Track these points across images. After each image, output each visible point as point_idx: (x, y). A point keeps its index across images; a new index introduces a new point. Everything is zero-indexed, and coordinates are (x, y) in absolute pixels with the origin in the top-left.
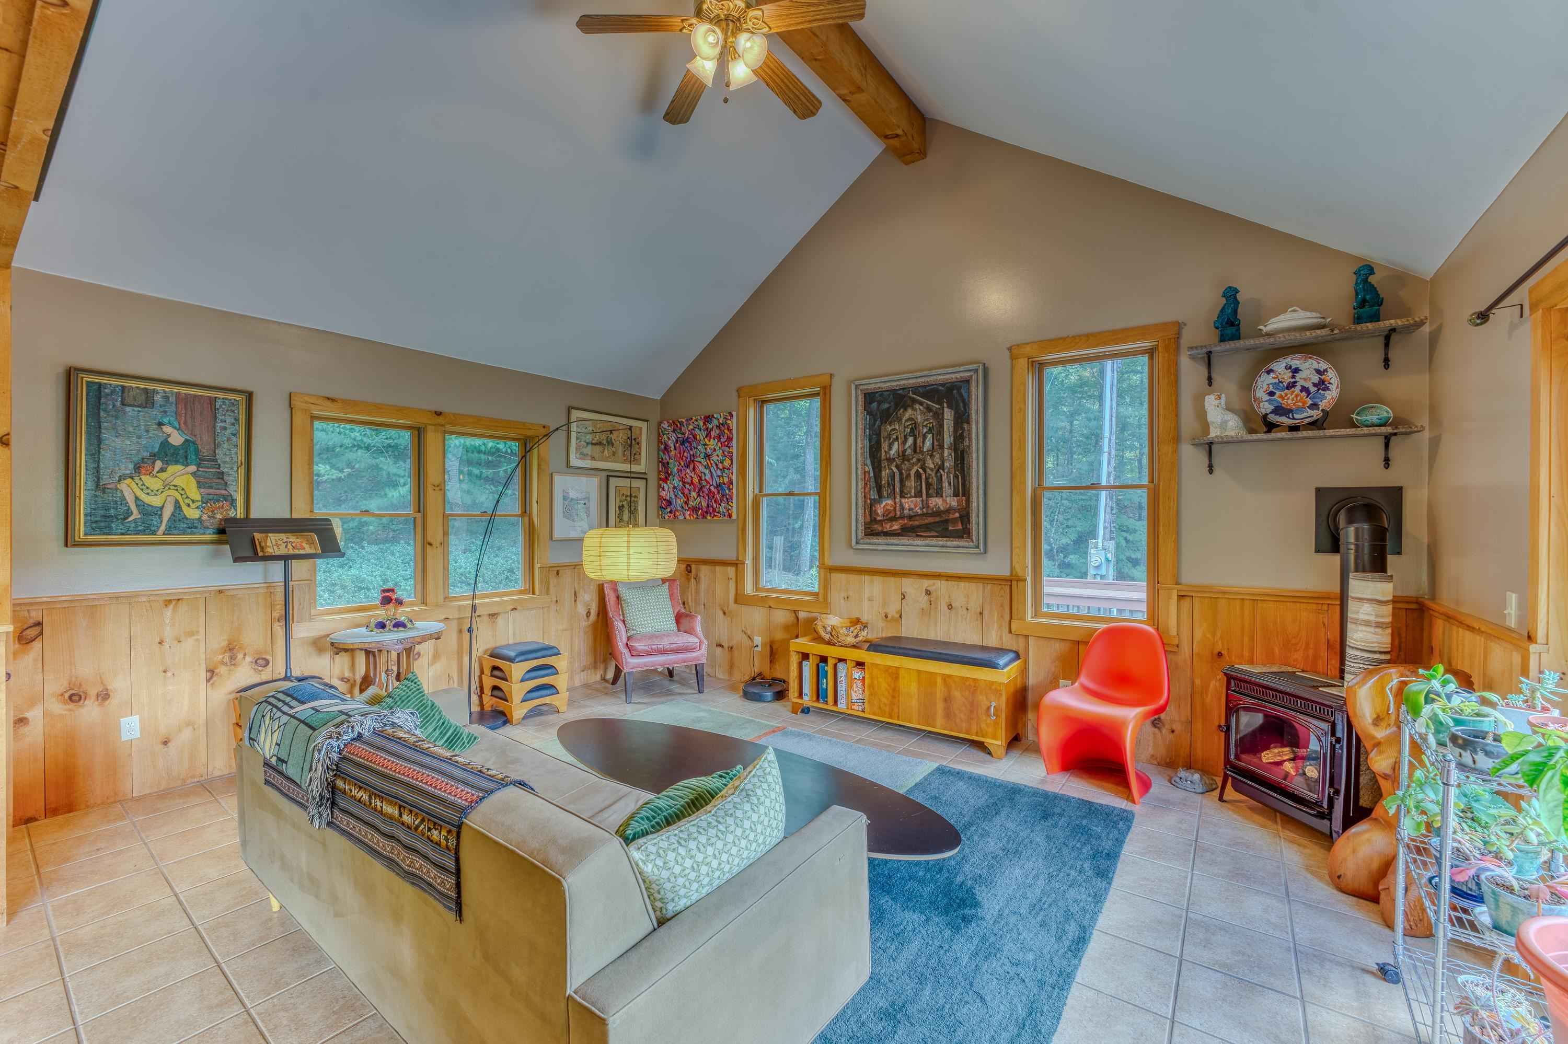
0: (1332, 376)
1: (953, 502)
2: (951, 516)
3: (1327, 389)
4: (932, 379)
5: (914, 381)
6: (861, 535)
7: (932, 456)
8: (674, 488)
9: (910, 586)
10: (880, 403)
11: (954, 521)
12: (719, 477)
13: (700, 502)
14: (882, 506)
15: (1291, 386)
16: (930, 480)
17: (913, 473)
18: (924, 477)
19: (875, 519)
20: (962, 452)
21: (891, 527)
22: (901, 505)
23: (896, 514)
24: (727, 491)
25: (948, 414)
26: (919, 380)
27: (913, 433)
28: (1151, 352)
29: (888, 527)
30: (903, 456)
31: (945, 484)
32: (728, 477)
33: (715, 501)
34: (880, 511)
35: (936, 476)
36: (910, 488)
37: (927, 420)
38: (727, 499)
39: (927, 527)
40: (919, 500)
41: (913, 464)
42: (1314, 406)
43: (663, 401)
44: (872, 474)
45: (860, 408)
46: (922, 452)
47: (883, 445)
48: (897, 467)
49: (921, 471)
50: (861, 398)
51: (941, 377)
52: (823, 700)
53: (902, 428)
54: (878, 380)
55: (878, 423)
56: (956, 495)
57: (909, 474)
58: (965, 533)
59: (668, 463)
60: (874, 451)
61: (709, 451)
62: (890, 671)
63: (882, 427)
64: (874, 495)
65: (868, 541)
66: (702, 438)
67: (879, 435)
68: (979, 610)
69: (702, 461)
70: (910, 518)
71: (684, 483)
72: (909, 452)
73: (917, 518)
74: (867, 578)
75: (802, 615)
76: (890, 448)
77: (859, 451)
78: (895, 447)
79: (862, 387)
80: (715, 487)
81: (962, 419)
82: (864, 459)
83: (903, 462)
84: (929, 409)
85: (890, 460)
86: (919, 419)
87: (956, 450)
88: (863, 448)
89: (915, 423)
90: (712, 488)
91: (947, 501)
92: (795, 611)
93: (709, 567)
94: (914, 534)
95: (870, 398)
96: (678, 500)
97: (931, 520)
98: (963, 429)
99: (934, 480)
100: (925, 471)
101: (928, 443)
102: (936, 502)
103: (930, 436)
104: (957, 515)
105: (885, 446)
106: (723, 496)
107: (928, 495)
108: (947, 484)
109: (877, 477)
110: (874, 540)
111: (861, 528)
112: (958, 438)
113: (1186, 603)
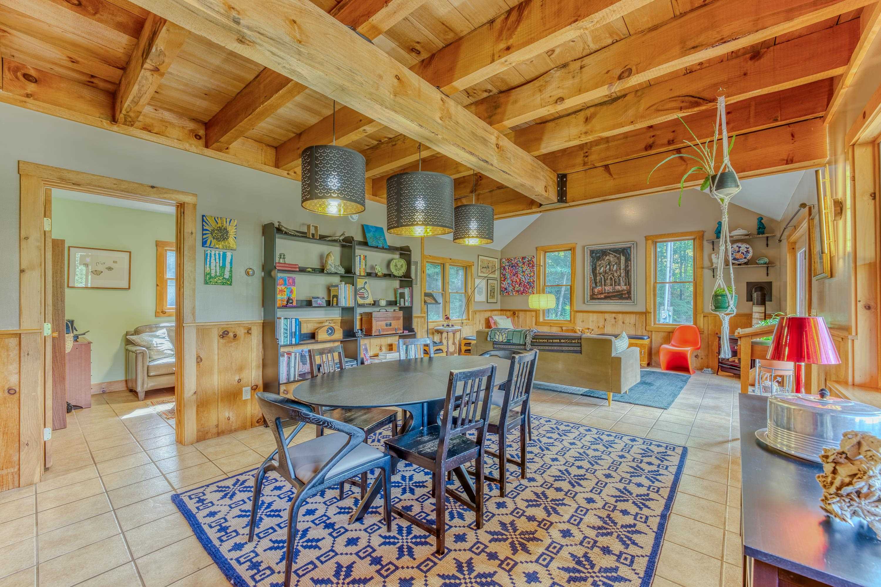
0: (750, 249)
1: (625, 288)
2: (624, 292)
3: (749, 253)
4: (616, 246)
5: (610, 247)
6: (589, 299)
7: (616, 272)
8: (508, 283)
9: (607, 316)
10: (596, 254)
11: (625, 294)
12: (529, 279)
13: (520, 288)
15: (739, 251)
16: (616, 280)
18: (613, 279)
19: (594, 294)
20: (628, 271)
21: (601, 296)
22: (604, 289)
23: (602, 292)
24: (532, 285)
25: (623, 258)
26: (612, 247)
27: (609, 264)
28: (694, 239)
29: (599, 296)
30: (605, 272)
31: (622, 282)
32: (533, 279)
33: (527, 288)
34: (596, 291)
35: (618, 279)
36: (608, 283)
37: (614, 260)
38: (532, 287)
39: (614, 296)
40: (611, 287)
41: (609, 275)
42: (745, 258)
43: (502, 252)
44: (593, 278)
45: (588, 255)
46: (612, 271)
48: (603, 276)
49: (612, 277)
50: (589, 252)
51: (620, 246)
53: (605, 263)
54: (596, 246)
55: (595, 261)
56: (625, 285)
57: (608, 278)
58: (629, 298)
59: (505, 274)
60: (594, 270)
61: (524, 270)
63: (597, 262)
64: (594, 285)
65: (591, 301)
66: (521, 265)
67: (596, 265)
68: (634, 323)
69: (521, 274)
70: (608, 293)
71: (513, 282)
72: (607, 271)
73: (611, 293)
74: (591, 314)
75: (564, 328)
76: (600, 269)
77: (588, 270)
78: (602, 269)
79: (589, 248)
80: (527, 283)
81: (628, 260)
82: (590, 273)
83: (605, 274)
84: (615, 256)
85: (600, 274)
86: (612, 259)
87: (625, 270)
89: (610, 261)
90: (525, 283)
91: (622, 287)
92: (561, 327)
93: (523, 312)
94: (610, 299)
95: (592, 252)
96: (510, 288)
97: (616, 294)
98: (628, 263)
100: (614, 277)
101: (615, 268)
102: (618, 288)
103: (616, 265)
105: (598, 268)
106: (530, 286)
107: (615, 285)
109: (595, 280)
110: (594, 301)
111: (589, 297)
112: (626, 266)
113: (706, 318)
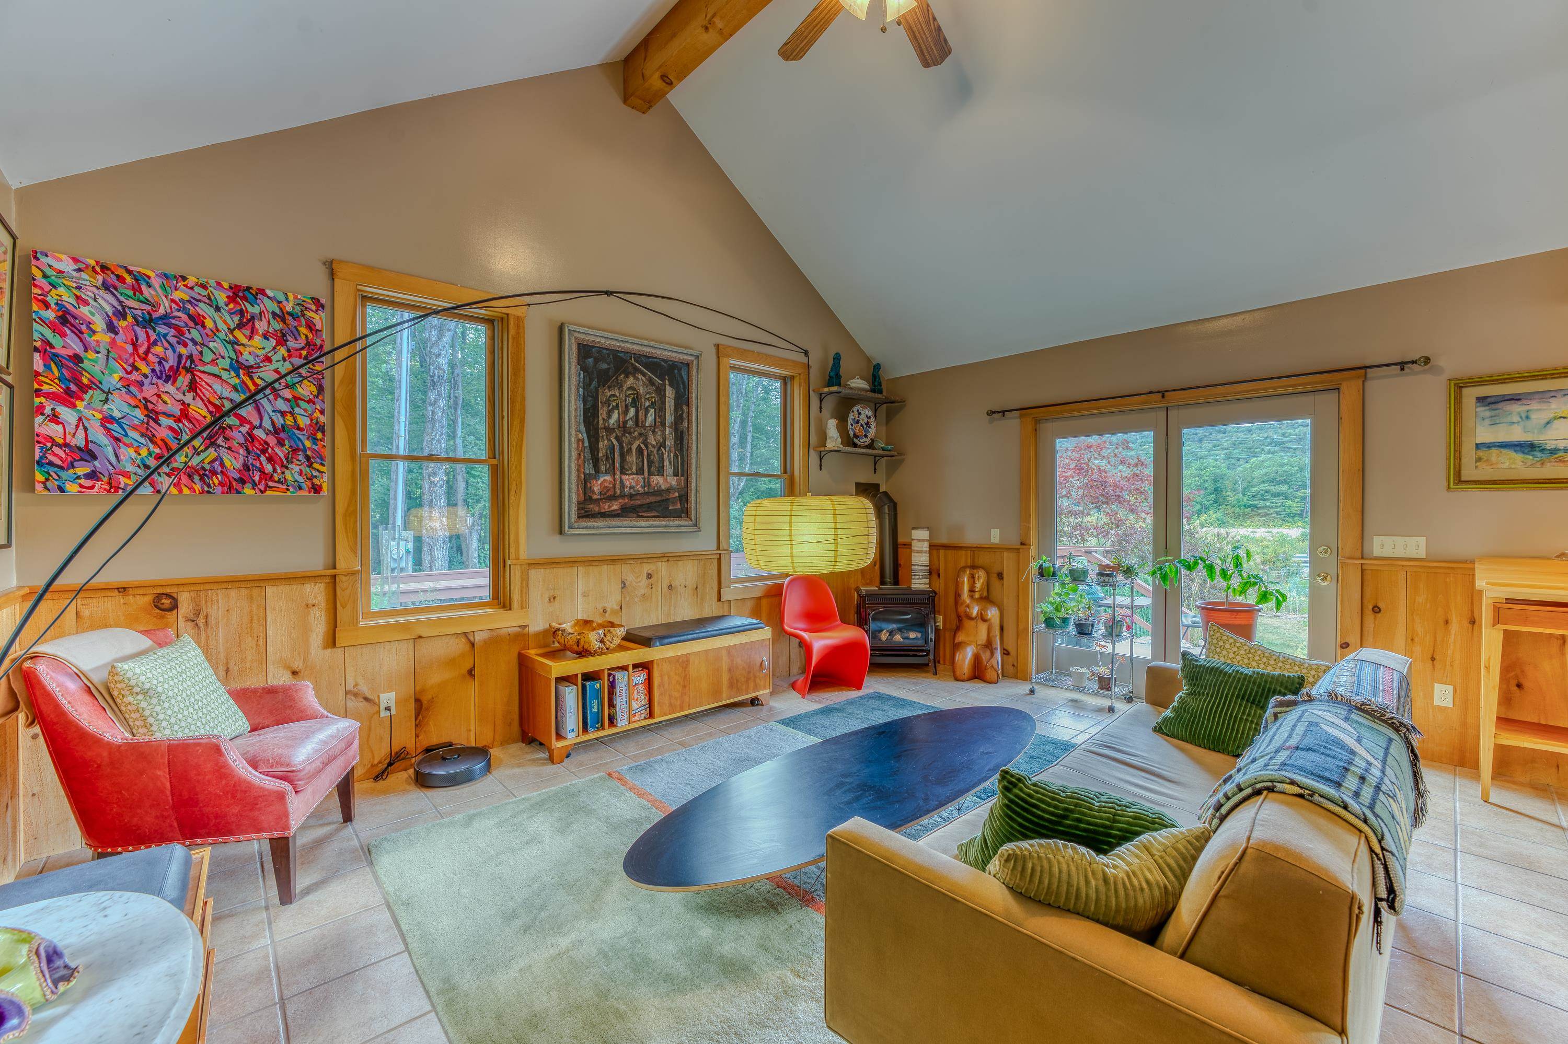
1: (673, 481)
2: (671, 496)
3: (869, 427)
4: (657, 351)
5: (639, 348)
6: (574, 517)
7: (654, 432)
8: (107, 420)
9: (629, 571)
10: (597, 360)
11: (674, 500)
12: (283, 414)
13: (218, 458)
14: (599, 482)
15: (859, 422)
16: (652, 457)
17: (634, 447)
18: (646, 453)
19: (591, 498)
20: (682, 432)
21: (610, 507)
22: (621, 482)
23: (615, 492)
24: (308, 444)
25: (670, 392)
26: (645, 349)
27: (635, 403)
28: (785, 380)
29: (606, 507)
30: (623, 426)
31: (666, 463)
32: (310, 417)
33: (270, 460)
34: (596, 489)
35: (658, 454)
36: (632, 464)
37: (648, 393)
38: (308, 458)
39: (649, 507)
40: (640, 477)
41: (635, 438)
44: (586, 444)
45: (574, 360)
46: (644, 427)
47: (601, 411)
48: (617, 438)
49: (643, 446)
50: (575, 347)
51: (666, 353)
52: (593, 727)
53: (622, 396)
54: (599, 333)
55: (594, 383)
56: (676, 475)
57: (631, 449)
58: (684, 512)
59: (77, 359)
60: (590, 417)
61: (247, 358)
63: (600, 390)
64: (589, 469)
65: (584, 524)
66: (221, 326)
67: (596, 399)
68: (695, 586)
69: (225, 375)
70: (631, 496)
71: (153, 415)
72: (630, 424)
73: (638, 497)
74: (581, 570)
75: (478, 638)
76: (609, 416)
77: (573, 413)
78: (615, 415)
79: (576, 335)
80: (268, 433)
81: (683, 400)
82: (578, 424)
83: (623, 435)
84: (651, 382)
85: (609, 430)
86: (642, 390)
87: (676, 429)
88: (576, 410)
89: (637, 394)
90: (259, 433)
91: (666, 480)
92: (465, 634)
93: (244, 592)
94: (635, 515)
95: (585, 350)
96: (127, 453)
97: (652, 499)
98: (682, 410)
99: (655, 458)
100: (647, 447)
101: (650, 418)
102: (658, 481)
103: (652, 411)
104: (677, 494)
105: (603, 412)
106: (295, 451)
107: (650, 474)
108: (668, 464)
109: (594, 449)
110: (591, 523)
111: (574, 508)
112: (679, 419)
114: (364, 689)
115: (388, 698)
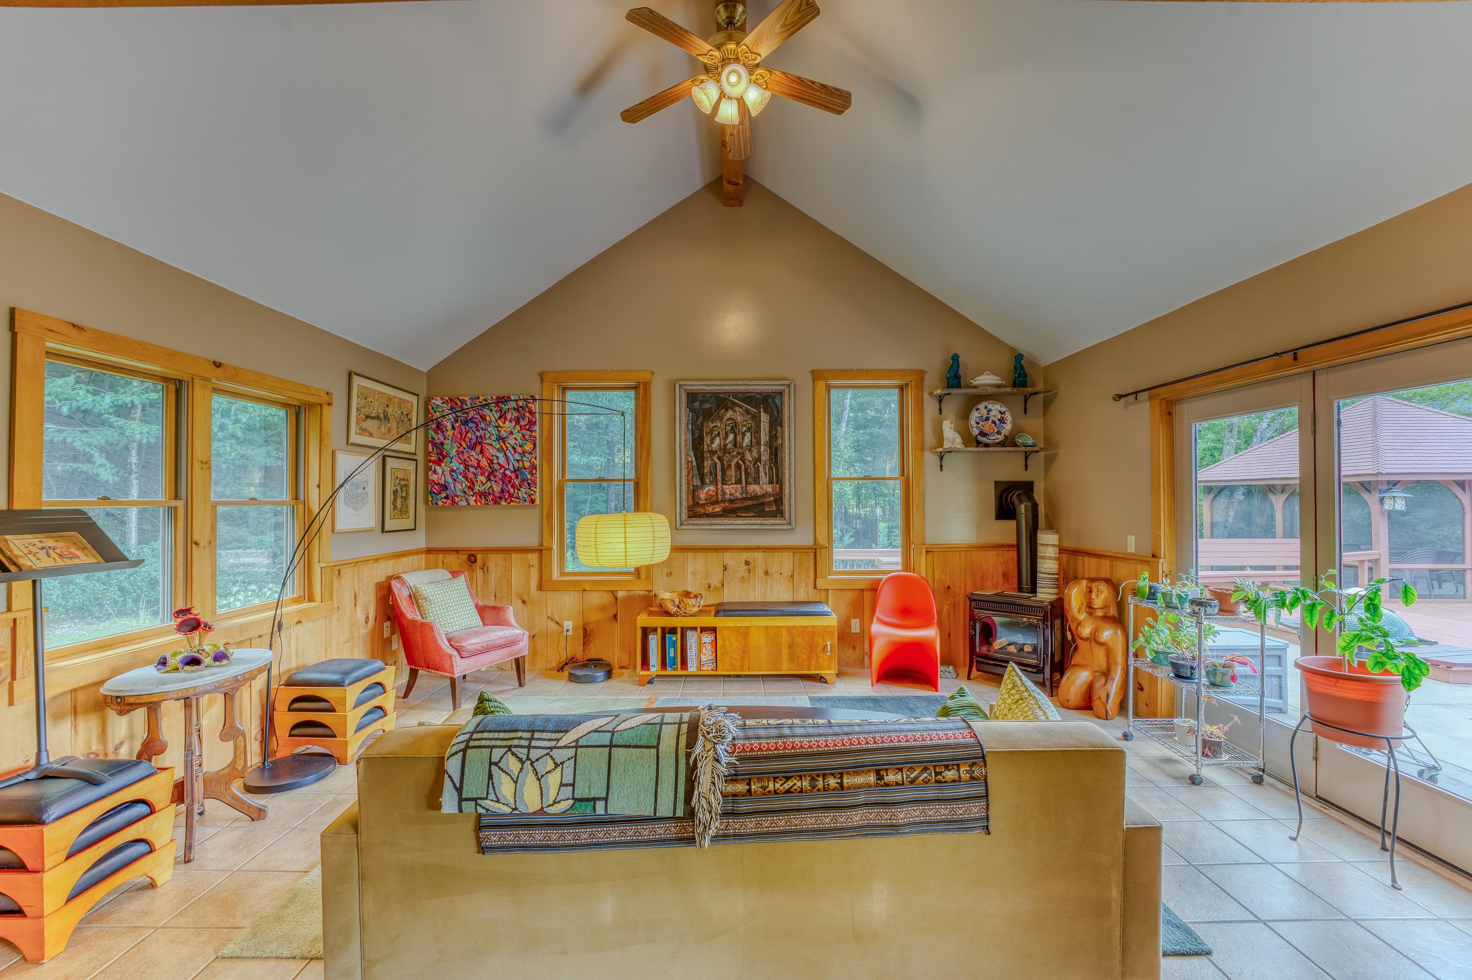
0: (1008, 417)
1: (769, 489)
2: (767, 500)
3: (1004, 423)
4: (751, 387)
5: (735, 387)
6: (684, 517)
7: (750, 450)
8: (452, 471)
9: (729, 558)
10: (702, 403)
11: (770, 503)
12: (518, 461)
13: (491, 487)
14: (705, 491)
15: (987, 419)
16: (749, 471)
17: (733, 464)
18: (743, 467)
19: (698, 503)
20: (776, 449)
21: (713, 509)
22: (723, 490)
23: (717, 499)
24: (529, 476)
25: (764, 418)
26: (740, 388)
27: (733, 430)
28: (902, 389)
29: (710, 509)
30: (724, 449)
31: (762, 474)
32: (530, 461)
33: (512, 486)
34: (702, 496)
35: (754, 467)
36: (731, 477)
37: (746, 421)
38: (529, 484)
39: (746, 509)
40: (739, 486)
41: (734, 457)
42: (999, 433)
43: (433, 375)
44: (695, 464)
45: (684, 405)
46: (741, 447)
47: (705, 439)
48: (719, 458)
49: (741, 462)
50: (684, 397)
51: (759, 387)
52: (671, 667)
53: (723, 426)
54: (702, 383)
55: (700, 419)
56: (771, 482)
57: (730, 465)
58: (779, 513)
59: (442, 444)
60: (697, 444)
61: (504, 434)
62: (741, 631)
63: (705, 424)
64: (697, 482)
65: (692, 522)
66: (493, 419)
67: (701, 430)
68: (790, 574)
69: (494, 444)
70: (731, 501)
71: (467, 467)
72: (730, 446)
73: (737, 502)
74: (690, 555)
75: (620, 594)
76: (712, 442)
77: (683, 443)
78: (717, 441)
79: (685, 387)
80: (512, 472)
81: (776, 422)
82: (687, 450)
83: (724, 455)
84: (747, 412)
85: (712, 453)
86: (739, 419)
87: (771, 447)
88: (686, 440)
89: (735, 423)
90: (508, 473)
91: (763, 487)
92: (612, 591)
93: (502, 556)
94: (735, 515)
95: (692, 397)
96: (458, 486)
97: (749, 503)
98: (777, 431)
99: (752, 470)
100: (744, 462)
101: (747, 440)
102: (754, 489)
103: (748, 434)
104: (772, 499)
105: (707, 440)
106: (523, 481)
107: (747, 483)
108: (763, 474)
109: (700, 467)
110: (698, 521)
111: (685, 510)
112: (773, 437)
113: (930, 555)
114: (557, 618)
115: (568, 624)
